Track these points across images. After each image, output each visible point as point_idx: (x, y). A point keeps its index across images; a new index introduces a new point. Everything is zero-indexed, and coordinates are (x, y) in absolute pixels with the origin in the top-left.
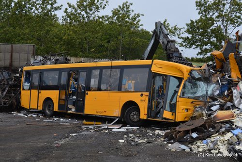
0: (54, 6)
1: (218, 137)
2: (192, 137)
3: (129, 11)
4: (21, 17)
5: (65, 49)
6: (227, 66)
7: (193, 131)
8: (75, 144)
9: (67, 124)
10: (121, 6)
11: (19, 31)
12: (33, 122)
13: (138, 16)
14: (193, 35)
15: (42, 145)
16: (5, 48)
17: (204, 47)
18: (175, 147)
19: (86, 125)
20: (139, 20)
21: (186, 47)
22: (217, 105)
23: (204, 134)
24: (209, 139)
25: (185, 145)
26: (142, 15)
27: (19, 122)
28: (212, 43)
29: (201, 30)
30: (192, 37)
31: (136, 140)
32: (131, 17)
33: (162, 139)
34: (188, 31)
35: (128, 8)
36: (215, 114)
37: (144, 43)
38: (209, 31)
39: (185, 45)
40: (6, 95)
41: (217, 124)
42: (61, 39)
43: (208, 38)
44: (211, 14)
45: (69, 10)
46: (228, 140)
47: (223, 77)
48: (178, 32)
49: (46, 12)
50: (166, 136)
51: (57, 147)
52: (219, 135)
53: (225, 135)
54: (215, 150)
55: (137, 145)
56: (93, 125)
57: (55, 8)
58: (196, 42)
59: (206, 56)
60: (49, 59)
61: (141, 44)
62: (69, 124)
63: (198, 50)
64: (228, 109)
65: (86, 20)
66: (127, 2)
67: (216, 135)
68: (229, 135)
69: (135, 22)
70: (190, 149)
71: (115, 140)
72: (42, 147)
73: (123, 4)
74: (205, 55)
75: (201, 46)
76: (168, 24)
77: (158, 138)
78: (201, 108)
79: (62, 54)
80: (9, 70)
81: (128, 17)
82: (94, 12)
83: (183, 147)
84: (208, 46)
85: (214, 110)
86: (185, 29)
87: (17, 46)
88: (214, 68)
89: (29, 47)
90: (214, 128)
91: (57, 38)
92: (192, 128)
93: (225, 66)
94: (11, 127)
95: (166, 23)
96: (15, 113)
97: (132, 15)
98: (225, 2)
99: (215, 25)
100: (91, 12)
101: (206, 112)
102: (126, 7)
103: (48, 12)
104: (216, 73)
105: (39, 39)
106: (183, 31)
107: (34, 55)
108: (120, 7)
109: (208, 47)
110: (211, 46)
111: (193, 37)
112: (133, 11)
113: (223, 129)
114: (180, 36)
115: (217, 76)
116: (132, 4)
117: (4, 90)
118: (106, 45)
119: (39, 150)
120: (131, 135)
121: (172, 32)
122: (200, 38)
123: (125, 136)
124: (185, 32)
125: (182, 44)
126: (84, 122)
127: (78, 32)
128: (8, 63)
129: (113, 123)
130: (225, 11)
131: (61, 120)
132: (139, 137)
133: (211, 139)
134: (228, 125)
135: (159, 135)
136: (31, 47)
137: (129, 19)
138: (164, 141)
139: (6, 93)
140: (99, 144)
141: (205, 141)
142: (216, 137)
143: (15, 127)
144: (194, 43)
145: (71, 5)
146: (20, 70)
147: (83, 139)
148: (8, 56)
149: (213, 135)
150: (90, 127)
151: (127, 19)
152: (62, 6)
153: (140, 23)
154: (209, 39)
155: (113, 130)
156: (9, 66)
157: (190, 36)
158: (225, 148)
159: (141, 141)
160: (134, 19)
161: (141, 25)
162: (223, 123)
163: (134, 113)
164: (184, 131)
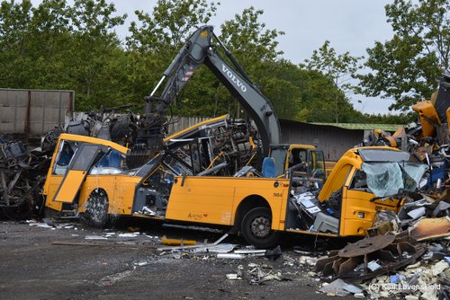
0: (109, 16)
1: (419, 270)
2: (369, 270)
3: (255, 26)
4: (47, 39)
5: (132, 100)
6: (443, 131)
7: (372, 257)
8: (141, 282)
9: (129, 243)
10: (241, 15)
11: (44, 64)
12: (65, 239)
13: (274, 35)
14: (381, 70)
15: (78, 282)
16: (16, 97)
17: (404, 94)
18: (335, 287)
19: (167, 245)
20: (276, 43)
21: (368, 95)
22: (420, 207)
23: (391, 265)
24: (402, 273)
25: (355, 285)
26: (282, 33)
27: (39, 239)
28: (418, 87)
29: (396, 62)
30: (379, 74)
31: (261, 274)
32: (259, 37)
33: (312, 274)
34: (371, 64)
35: (253, 20)
36: (415, 226)
37: (285, 88)
38: (413, 63)
39: (366, 91)
40: (14, 188)
41: (419, 244)
42: (124, 79)
43: (410, 77)
44: (416, 29)
45: (139, 25)
46: (439, 275)
47: (435, 152)
48: (351, 66)
49: (94, 27)
50: (319, 267)
51: (106, 287)
52: (421, 265)
53: (432, 266)
54: (413, 294)
55: (261, 284)
56: (179, 245)
57: (113, 20)
58: (387, 85)
59: (408, 112)
60: (100, 119)
61: (278, 88)
62: (133, 243)
63: (392, 101)
64: (442, 214)
65: (172, 43)
66: (252, 8)
67: (416, 265)
68: (440, 267)
69: (268, 47)
70: (365, 292)
71: (220, 274)
72: (79, 287)
73: (245, 13)
74: (404, 110)
75: (397, 92)
76: (332, 50)
77: (305, 271)
78: (388, 213)
79: (126, 107)
80: (22, 139)
81: (254, 37)
82: (187, 28)
83: (351, 288)
84: (410, 92)
85: (414, 217)
86: (366, 60)
87: (39, 94)
88: (418, 134)
89: (63, 96)
90: (411, 251)
91: (115, 78)
92: (370, 251)
93: (440, 130)
94: (22, 249)
95: (328, 48)
96: (32, 223)
97: (261, 33)
98: (444, 6)
99: (425, 51)
100: (182, 29)
101: (399, 221)
102: (250, 17)
103: (98, 28)
104: (422, 145)
105: (81, 80)
106: (361, 62)
107: (71, 110)
108: (238, 17)
109: (411, 94)
110: (417, 92)
111: (381, 76)
112: (263, 26)
113: (430, 255)
114: (355, 74)
115: (424, 152)
116: (261, 13)
117: (12, 178)
118: (210, 91)
119: (72, 292)
120: (252, 265)
121: (340, 66)
122: (395, 78)
123: (241, 267)
124: (365, 65)
125: (360, 89)
126: (165, 239)
127: (156, 65)
128: (21, 126)
129: (219, 241)
130: (443, 23)
131: (120, 235)
132: (267, 270)
133: (406, 273)
134: (439, 247)
135: (306, 265)
136: (66, 95)
137: (256, 40)
138: (316, 277)
139: (16, 184)
140: (189, 281)
141: (393, 278)
142: (417, 270)
143: (29, 249)
144: (383, 87)
145: (143, 14)
146: (43, 139)
147: (159, 273)
148: (22, 112)
149: (410, 266)
150: (174, 249)
151: (252, 42)
152: (125, 16)
153: (277, 49)
154: (413, 78)
155: (219, 256)
156: (23, 132)
157: (375, 73)
158: (432, 291)
159: (270, 277)
160: (266, 40)
161: (279, 53)
162: (431, 242)
163: (259, 220)
164: (355, 258)
